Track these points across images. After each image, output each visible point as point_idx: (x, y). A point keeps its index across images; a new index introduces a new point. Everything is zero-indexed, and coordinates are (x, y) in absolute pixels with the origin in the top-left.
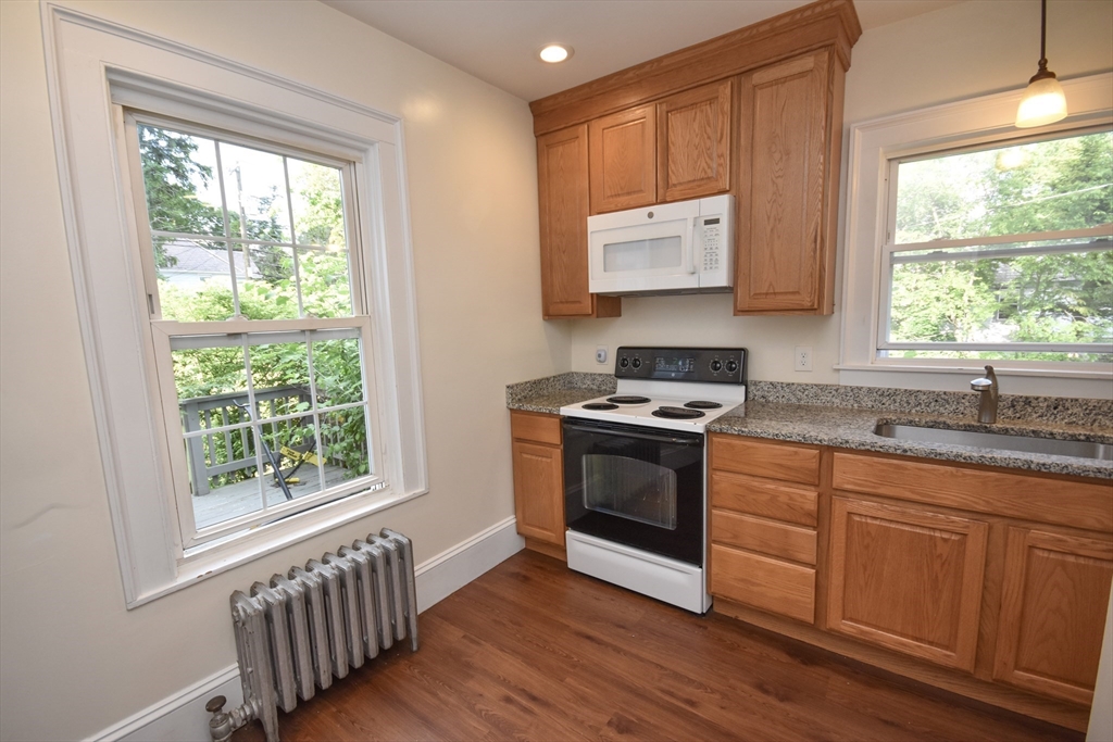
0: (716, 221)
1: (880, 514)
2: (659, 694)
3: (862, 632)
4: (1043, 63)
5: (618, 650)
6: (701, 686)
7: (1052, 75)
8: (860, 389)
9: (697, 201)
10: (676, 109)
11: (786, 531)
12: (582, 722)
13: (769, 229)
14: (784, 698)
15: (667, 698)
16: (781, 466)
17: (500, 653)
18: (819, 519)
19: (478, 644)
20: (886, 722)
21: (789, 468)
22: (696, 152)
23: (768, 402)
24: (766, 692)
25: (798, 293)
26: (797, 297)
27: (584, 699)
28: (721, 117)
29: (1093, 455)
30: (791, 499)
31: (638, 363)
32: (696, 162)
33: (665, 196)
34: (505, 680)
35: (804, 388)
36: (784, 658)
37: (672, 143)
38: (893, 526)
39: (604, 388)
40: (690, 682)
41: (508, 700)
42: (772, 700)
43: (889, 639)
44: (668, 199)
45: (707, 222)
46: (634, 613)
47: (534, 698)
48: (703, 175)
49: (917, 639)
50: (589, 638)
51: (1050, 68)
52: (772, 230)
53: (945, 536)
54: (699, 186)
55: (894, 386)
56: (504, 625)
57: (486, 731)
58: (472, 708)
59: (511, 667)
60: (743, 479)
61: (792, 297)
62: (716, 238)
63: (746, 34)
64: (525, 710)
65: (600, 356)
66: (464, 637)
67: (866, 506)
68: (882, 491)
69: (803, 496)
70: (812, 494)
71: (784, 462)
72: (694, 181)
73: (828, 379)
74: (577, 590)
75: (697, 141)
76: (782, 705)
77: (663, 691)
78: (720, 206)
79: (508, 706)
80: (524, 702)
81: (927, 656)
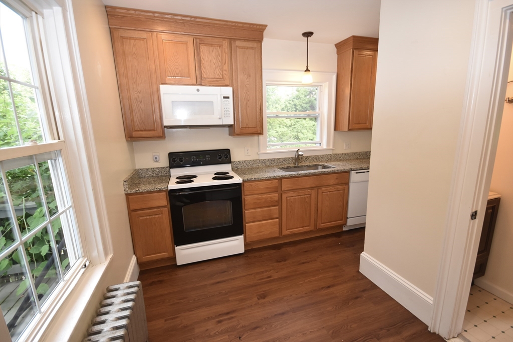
0: (228, 98)
1: (293, 195)
2: (259, 281)
3: (291, 232)
4: (307, 67)
5: (233, 279)
6: (266, 271)
7: (309, 71)
8: (266, 160)
9: (220, 88)
10: (204, 44)
11: (270, 210)
12: (251, 305)
13: (245, 103)
14: (285, 261)
15: (263, 281)
16: (268, 188)
17: (193, 312)
18: (279, 203)
19: (177, 317)
20: (306, 252)
21: (270, 188)
22: (214, 66)
23: (238, 169)
24: (280, 262)
25: (256, 127)
26: (255, 129)
27: (242, 300)
28: (224, 54)
29: (317, 169)
30: (271, 198)
31: (177, 159)
32: (215, 70)
33: (201, 82)
34: (208, 318)
35: (250, 162)
36: (274, 251)
37: (203, 58)
38: (297, 197)
39: (160, 175)
40: (263, 272)
41: (220, 322)
42: (283, 263)
43: (297, 230)
44: (203, 84)
45: (224, 97)
46: (223, 266)
47: (228, 313)
48: (218, 77)
49: (302, 227)
50: (218, 283)
51: (309, 69)
52: (246, 104)
53: (307, 196)
54: (217, 81)
55: (274, 158)
56: (178, 303)
57: (227, 337)
58: (210, 336)
59: (203, 313)
60: (255, 196)
61: (254, 129)
62: (229, 104)
63: (234, 24)
64: (229, 319)
65: (156, 158)
66: (166, 320)
67: (291, 194)
68: (294, 188)
69: (274, 196)
70: (277, 195)
71: (268, 187)
72: (214, 78)
73: (255, 157)
74: (191, 271)
75: (215, 61)
76: (286, 262)
77: (260, 280)
78: (228, 91)
79: (223, 323)
80: (226, 317)
81: (305, 230)
